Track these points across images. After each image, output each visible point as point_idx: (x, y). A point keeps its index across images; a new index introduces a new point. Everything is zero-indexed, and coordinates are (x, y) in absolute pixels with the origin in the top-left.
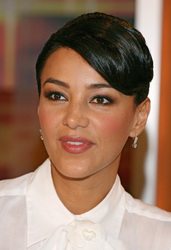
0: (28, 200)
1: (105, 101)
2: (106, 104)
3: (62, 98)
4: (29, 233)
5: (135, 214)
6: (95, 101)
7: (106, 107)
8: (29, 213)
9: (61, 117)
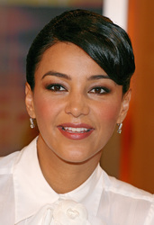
0: (15, 178)
1: (102, 91)
2: (103, 94)
3: (62, 89)
4: (16, 210)
5: (111, 193)
6: (93, 91)
7: (103, 96)
8: (16, 191)
9: (63, 105)
